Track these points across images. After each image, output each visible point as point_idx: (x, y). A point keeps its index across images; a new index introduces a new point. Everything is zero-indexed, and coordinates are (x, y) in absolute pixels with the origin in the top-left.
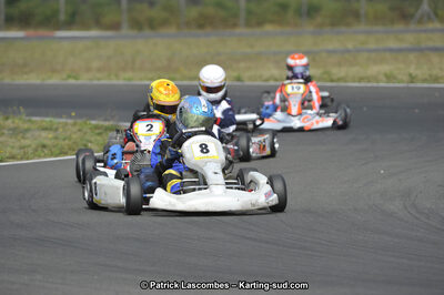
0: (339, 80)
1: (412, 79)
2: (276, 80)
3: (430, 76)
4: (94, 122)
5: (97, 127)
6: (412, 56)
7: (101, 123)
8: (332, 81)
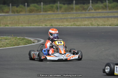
0: (79, 25)
1: (98, 25)
2: (62, 26)
3: (103, 24)
4: (18, 37)
5: (19, 39)
6: (93, 19)
7: (20, 38)
8: (77, 26)
